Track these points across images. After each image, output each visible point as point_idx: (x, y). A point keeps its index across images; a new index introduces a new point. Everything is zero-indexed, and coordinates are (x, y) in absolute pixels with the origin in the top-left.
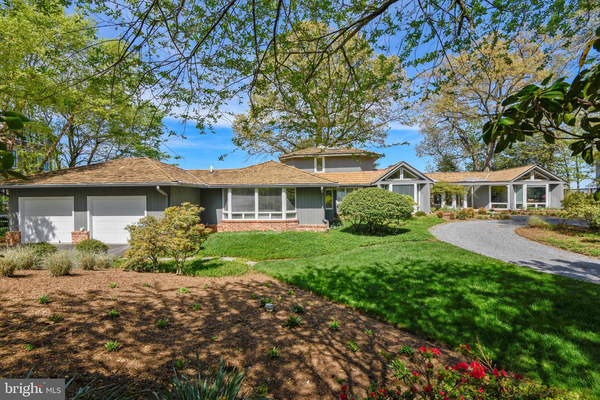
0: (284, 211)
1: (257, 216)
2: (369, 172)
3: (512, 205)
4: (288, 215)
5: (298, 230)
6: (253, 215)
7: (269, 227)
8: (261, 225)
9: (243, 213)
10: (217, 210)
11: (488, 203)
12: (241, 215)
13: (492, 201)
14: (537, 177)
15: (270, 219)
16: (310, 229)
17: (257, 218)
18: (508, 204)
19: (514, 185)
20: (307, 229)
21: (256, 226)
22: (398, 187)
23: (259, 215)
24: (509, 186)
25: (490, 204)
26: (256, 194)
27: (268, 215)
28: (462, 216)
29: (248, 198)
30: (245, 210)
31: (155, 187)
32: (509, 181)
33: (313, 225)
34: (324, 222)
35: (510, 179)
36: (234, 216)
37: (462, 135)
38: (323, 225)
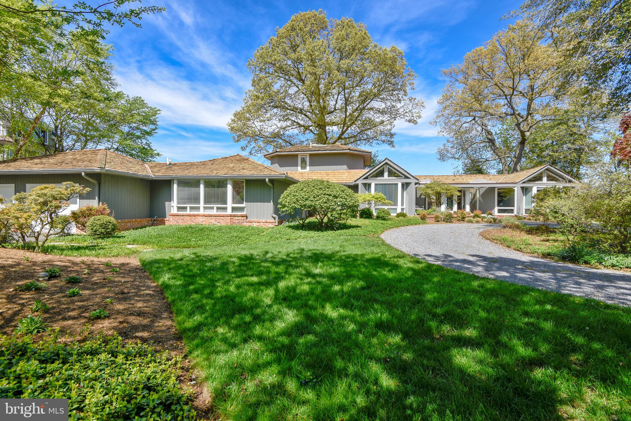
0: (230, 204)
1: (202, 209)
2: (355, 171)
3: (519, 209)
4: (234, 209)
5: (246, 224)
6: (198, 208)
7: (213, 221)
8: (205, 219)
9: (188, 206)
10: (167, 203)
11: (494, 208)
12: (186, 208)
13: (498, 205)
14: (550, 178)
15: (214, 212)
16: (258, 224)
17: (202, 212)
18: (515, 209)
19: (522, 188)
20: (255, 225)
21: (200, 220)
22: (381, 186)
23: (205, 208)
24: (516, 189)
25: (496, 208)
26: (202, 186)
27: (213, 208)
28: (449, 219)
29: (193, 190)
30: (190, 202)
31: (81, 174)
32: (516, 183)
33: (261, 220)
34: (273, 217)
35: (517, 181)
36: (179, 208)
37: (489, 137)
38: (273, 220)
